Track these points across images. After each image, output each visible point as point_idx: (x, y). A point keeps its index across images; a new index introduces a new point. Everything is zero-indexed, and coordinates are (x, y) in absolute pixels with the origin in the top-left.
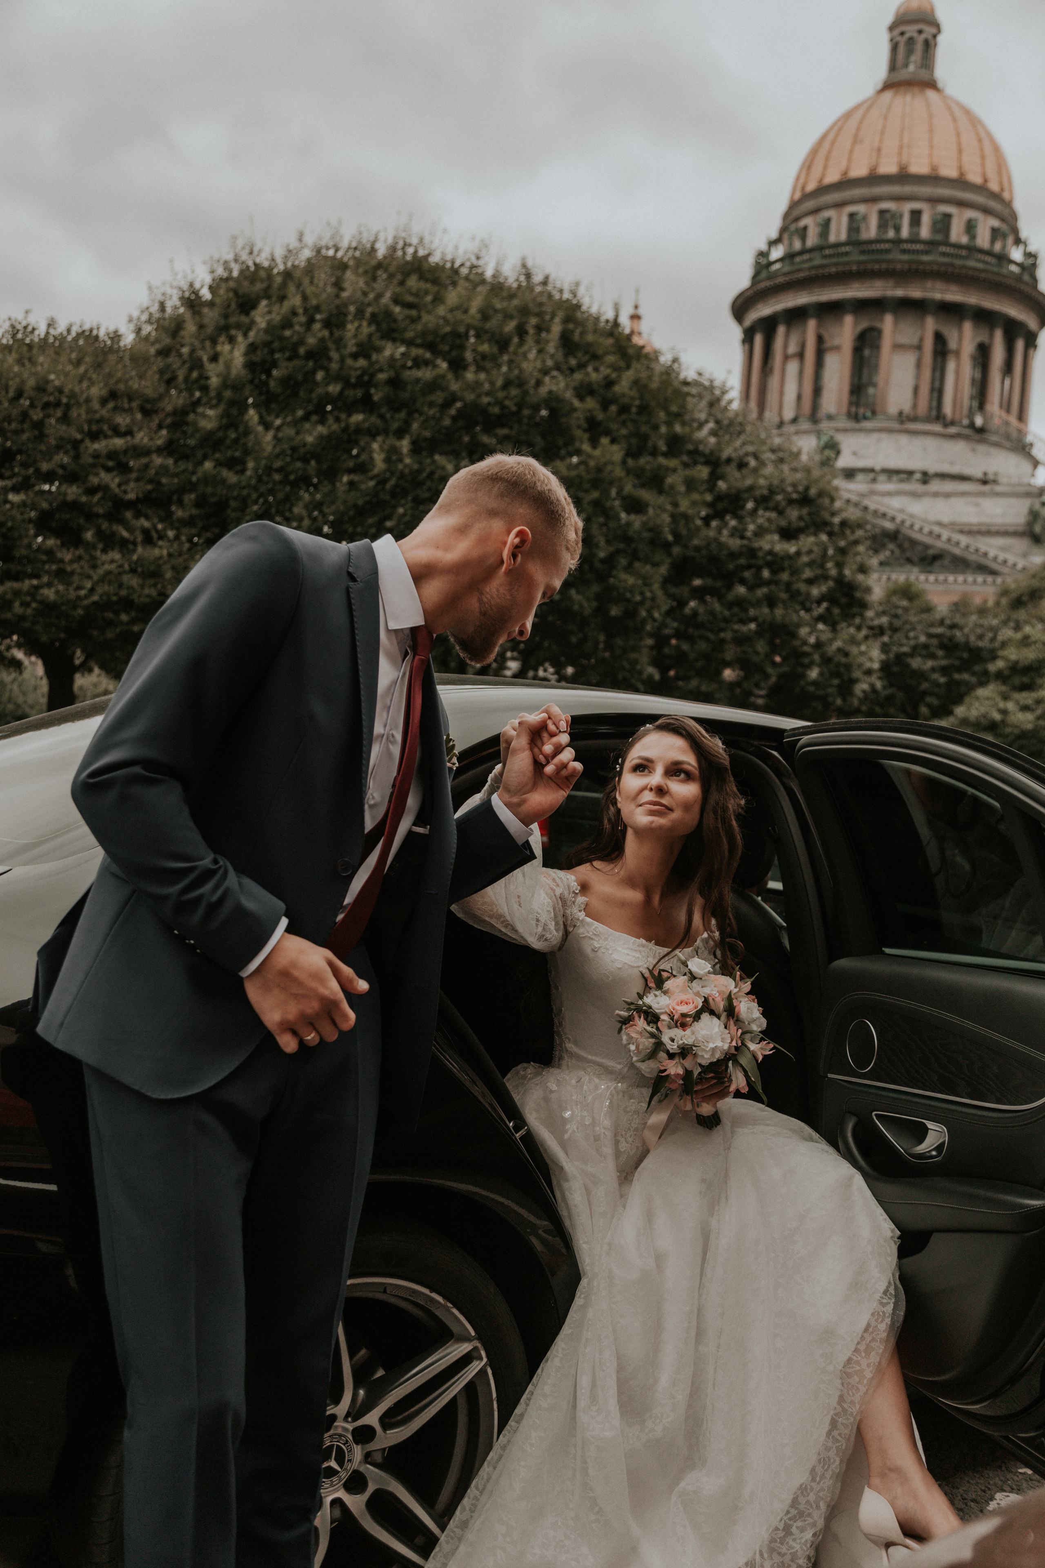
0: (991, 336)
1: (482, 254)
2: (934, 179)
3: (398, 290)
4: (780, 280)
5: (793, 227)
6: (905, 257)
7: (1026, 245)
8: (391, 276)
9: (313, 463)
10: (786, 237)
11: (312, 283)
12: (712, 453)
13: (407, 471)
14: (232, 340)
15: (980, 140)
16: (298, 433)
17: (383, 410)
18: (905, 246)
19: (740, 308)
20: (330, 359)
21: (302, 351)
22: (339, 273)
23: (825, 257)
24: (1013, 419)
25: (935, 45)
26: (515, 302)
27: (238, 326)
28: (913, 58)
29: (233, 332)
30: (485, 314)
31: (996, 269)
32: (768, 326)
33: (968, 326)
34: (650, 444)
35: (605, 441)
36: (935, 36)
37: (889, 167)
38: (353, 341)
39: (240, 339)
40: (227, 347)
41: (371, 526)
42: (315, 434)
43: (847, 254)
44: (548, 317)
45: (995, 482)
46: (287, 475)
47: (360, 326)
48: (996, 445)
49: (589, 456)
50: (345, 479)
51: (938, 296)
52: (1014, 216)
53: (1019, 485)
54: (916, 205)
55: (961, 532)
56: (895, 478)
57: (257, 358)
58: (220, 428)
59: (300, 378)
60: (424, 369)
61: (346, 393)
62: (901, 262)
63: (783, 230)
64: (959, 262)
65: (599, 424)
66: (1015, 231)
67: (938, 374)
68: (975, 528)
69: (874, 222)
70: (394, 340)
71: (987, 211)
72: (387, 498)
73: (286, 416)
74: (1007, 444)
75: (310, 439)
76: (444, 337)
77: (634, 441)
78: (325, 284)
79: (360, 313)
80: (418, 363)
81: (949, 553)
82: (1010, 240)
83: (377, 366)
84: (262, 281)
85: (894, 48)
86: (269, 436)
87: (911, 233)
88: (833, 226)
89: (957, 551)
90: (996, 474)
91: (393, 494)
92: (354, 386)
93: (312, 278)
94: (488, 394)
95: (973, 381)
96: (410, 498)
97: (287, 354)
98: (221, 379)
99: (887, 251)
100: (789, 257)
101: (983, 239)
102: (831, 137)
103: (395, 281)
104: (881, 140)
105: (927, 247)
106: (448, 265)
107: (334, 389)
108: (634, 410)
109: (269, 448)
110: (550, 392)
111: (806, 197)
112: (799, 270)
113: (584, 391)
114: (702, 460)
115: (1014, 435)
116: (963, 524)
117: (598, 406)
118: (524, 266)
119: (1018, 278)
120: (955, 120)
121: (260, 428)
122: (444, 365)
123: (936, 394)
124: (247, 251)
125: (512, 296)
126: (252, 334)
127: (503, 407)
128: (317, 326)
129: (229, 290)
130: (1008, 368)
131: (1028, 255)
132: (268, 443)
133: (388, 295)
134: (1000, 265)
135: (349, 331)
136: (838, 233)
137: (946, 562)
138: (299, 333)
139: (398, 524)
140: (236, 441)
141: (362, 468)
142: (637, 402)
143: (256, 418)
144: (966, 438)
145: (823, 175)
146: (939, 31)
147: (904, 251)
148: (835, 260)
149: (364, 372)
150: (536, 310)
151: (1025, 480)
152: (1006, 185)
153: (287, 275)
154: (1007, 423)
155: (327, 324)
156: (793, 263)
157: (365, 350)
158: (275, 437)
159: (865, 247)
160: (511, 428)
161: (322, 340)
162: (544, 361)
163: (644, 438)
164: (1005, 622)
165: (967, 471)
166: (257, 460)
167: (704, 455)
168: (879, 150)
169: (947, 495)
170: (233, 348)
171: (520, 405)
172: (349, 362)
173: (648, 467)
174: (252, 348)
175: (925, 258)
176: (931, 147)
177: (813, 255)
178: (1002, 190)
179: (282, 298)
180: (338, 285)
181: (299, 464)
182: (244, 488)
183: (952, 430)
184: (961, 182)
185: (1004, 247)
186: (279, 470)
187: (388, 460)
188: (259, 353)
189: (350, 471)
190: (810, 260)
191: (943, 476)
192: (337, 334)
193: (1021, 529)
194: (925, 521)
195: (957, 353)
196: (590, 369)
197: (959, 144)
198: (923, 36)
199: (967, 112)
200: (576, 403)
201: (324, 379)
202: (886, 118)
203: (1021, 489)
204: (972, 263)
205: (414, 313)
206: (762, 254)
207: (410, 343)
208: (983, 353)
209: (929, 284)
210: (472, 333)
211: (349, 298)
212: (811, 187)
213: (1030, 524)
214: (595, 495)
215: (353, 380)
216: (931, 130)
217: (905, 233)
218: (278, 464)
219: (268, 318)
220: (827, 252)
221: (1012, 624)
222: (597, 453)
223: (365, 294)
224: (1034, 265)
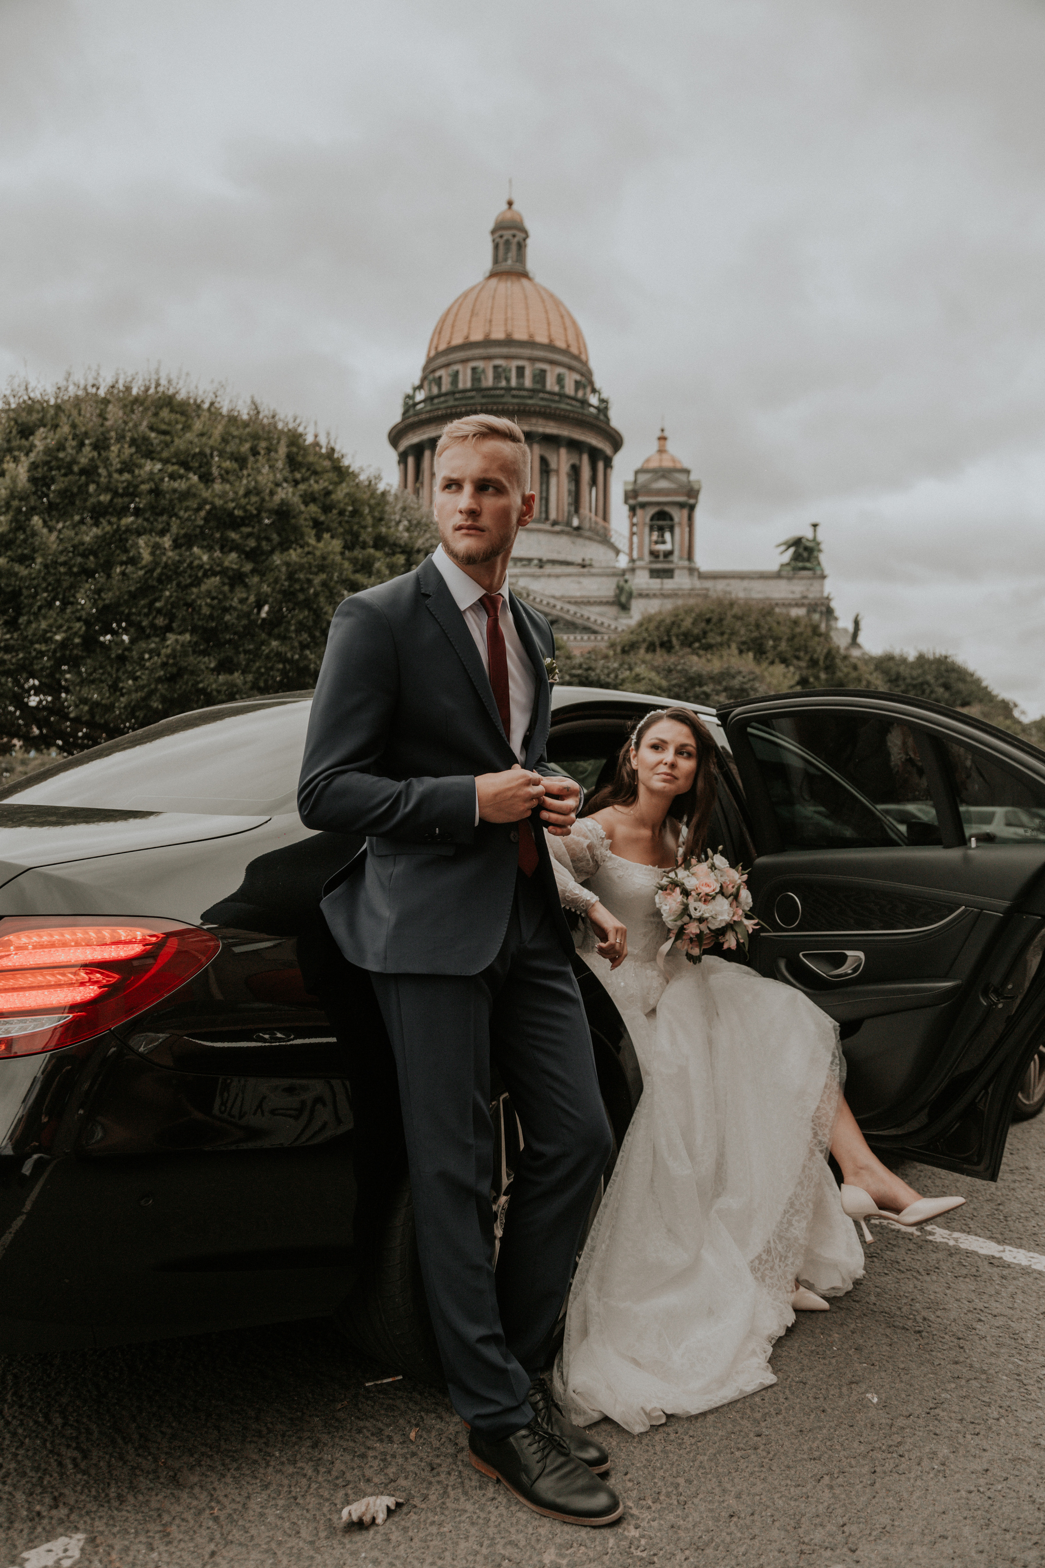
0: (580, 460)
1: (219, 393)
2: (531, 344)
3: (153, 420)
4: (423, 416)
5: (431, 377)
6: (515, 401)
7: (600, 394)
8: (146, 409)
9: (92, 558)
10: (426, 384)
11: (80, 414)
12: (406, 545)
13: (170, 562)
14: (16, 460)
15: (562, 317)
16: (76, 534)
17: (147, 515)
18: (514, 392)
19: (395, 437)
20: (99, 475)
21: (76, 469)
22: (103, 406)
23: (456, 399)
24: (600, 520)
25: (525, 246)
26: (248, 430)
27: (20, 449)
28: (510, 255)
29: (16, 453)
30: (225, 439)
31: (580, 410)
32: (418, 451)
33: (563, 451)
34: (361, 539)
35: (327, 536)
36: (524, 240)
37: (498, 334)
38: (117, 460)
39: (23, 458)
40: (12, 465)
41: (144, 607)
42: (91, 534)
43: (472, 398)
44: (275, 442)
45: (591, 565)
46: (70, 568)
47: (122, 447)
48: (590, 539)
49: (315, 548)
50: (118, 570)
51: (541, 430)
52: (590, 373)
53: (608, 567)
54: (520, 363)
55: (569, 602)
56: (519, 564)
57: (39, 474)
58: (10, 531)
59: (75, 490)
60: (179, 481)
61: (115, 500)
62: (513, 404)
63: (424, 379)
64: (554, 405)
65: (322, 523)
66: (591, 383)
67: (544, 487)
68: (579, 600)
69: (490, 374)
70: (152, 459)
71: (570, 368)
72: (155, 583)
73: (65, 522)
74: (598, 538)
75: (87, 539)
76: (195, 455)
77: (349, 537)
78: (92, 415)
79: (120, 438)
80: (173, 477)
81: (563, 619)
82: (589, 389)
83: (139, 479)
84: (38, 412)
85: (496, 247)
86: (53, 537)
87: (518, 383)
88: (461, 377)
89: (568, 617)
90: (591, 560)
91: (160, 580)
92: (122, 496)
93: (80, 411)
94: (233, 500)
95: (570, 491)
96: (175, 583)
97: (63, 471)
98: (8, 491)
99: (502, 396)
100: (429, 399)
101: (570, 389)
102: (454, 310)
103: (150, 413)
104: (492, 314)
105: (530, 394)
106: (192, 401)
107: (105, 498)
108: (347, 513)
109: (55, 546)
110: (282, 500)
111: (439, 354)
112: (438, 409)
113: (309, 498)
114: (399, 550)
115: (601, 531)
116: (573, 597)
117: (319, 511)
118: (253, 403)
119: (596, 418)
120: (543, 301)
121: (45, 531)
122: (195, 478)
123: (544, 502)
124: (23, 387)
125: (246, 425)
126: (32, 455)
127: (246, 511)
128: (87, 449)
129: (9, 419)
130: (594, 481)
131: (602, 401)
132: (53, 543)
133: (145, 423)
134: (583, 408)
135: (113, 451)
136: (465, 382)
137: (561, 626)
138: (71, 455)
139: (166, 605)
140: (25, 541)
141: (133, 561)
142: (350, 508)
143: (40, 522)
144: (568, 534)
145: (451, 338)
146: (527, 236)
147: (514, 396)
148: (464, 402)
149: (129, 483)
150: (265, 435)
151: (612, 564)
152: (582, 349)
153: (58, 408)
154: (596, 523)
155: (95, 447)
156: (432, 404)
157: (127, 467)
158: (58, 537)
159: (488, 393)
160: (253, 527)
161: (92, 459)
162: (275, 475)
163: (356, 535)
164: (621, 665)
165: (570, 558)
166: (43, 556)
167: (400, 546)
168: (491, 321)
169: (558, 576)
170: (17, 466)
171: (259, 510)
172: (116, 476)
173: (360, 556)
174: (34, 466)
175: (530, 402)
176: (528, 320)
177: (448, 397)
178: (580, 353)
179: (56, 427)
180: (102, 416)
181: (79, 559)
182: (34, 579)
183: (557, 528)
184: (550, 347)
185: (585, 394)
186: (64, 564)
187: (152, 554)
188: (40, 470)
189: (122, 563)
190: (446, 401)
191: (553, 562)
192: (104, 454)
193: (611, 600)
194: (543, 595)
195: (557, 471)
196: (312, 482)
197: (548, 319)
198: (516, 240)
199: (552, 296)
200: (303, 507)
201: (96, 490)
202: (494, 298)
203: (609, 571)
204: (563, 406)
205: (168, 438)
206: (408, 397)
207: (166, 462)
208: (575, 471)
209: (534, 421)
210: (215, 453)
211: (112, 426)
212: (442, 347)
213: (618, 596)
214: (323, 576)
215: (120, 491)
216: (527, 308)
217: (514, 383)
218: (62, 559)
219: (44, 442)
220: (457, 396)
221: (626, 666)
222: (321, 545)
223: (126, 423)
224: (606, 408)
